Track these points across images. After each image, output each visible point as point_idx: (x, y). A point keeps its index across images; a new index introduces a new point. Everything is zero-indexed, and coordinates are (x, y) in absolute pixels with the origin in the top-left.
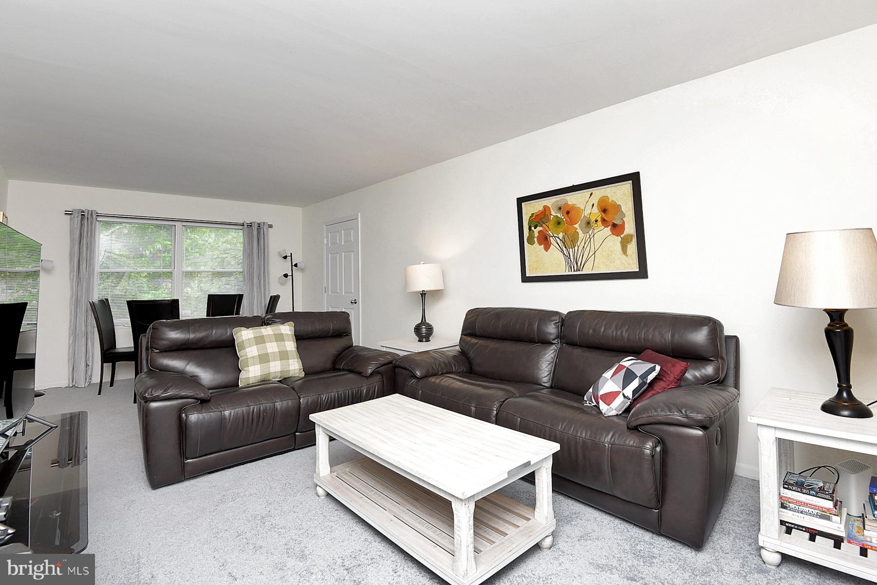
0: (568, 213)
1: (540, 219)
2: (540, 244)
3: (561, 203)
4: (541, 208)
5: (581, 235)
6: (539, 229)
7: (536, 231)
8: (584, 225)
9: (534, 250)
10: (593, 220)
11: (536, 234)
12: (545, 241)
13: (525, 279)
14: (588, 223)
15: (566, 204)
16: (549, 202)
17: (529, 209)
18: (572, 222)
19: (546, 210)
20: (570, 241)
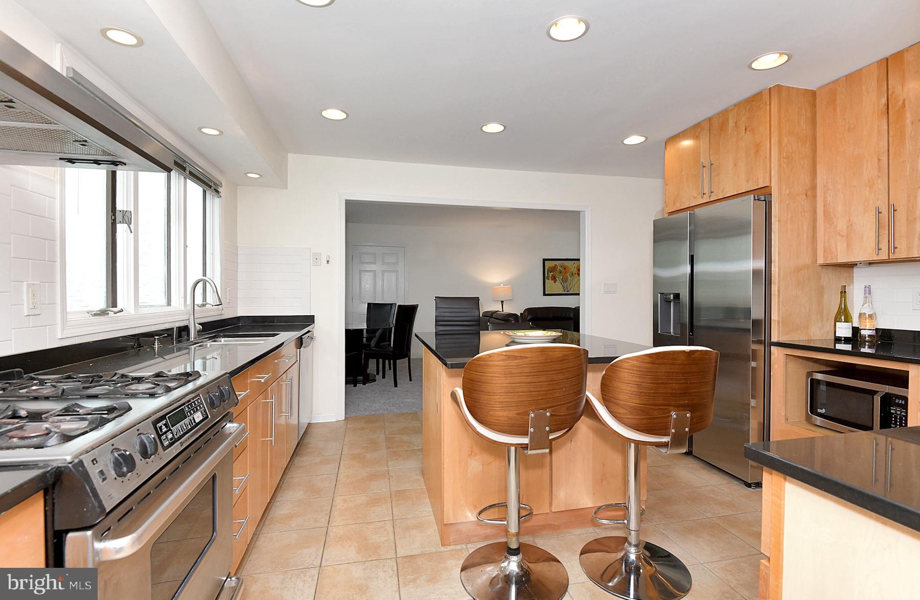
0: (565, 269)
1: (553, 269)
2: (552, 280)
3: (562, 265)
4: (554, 265)
5: (569, 278)
6: (552, 273)
7: (551, 274)
8: (571, 274)
9: (549, 282)
10: (574, 273)
11: (551, 276)
12: (554, 279)
13: (545, 294)
14: (572, 274)
15: (564, 265)
16: (557, 263)
17: (548, 264)
18: (566, 273)
19: (556, 266)
20: (565, 280)
